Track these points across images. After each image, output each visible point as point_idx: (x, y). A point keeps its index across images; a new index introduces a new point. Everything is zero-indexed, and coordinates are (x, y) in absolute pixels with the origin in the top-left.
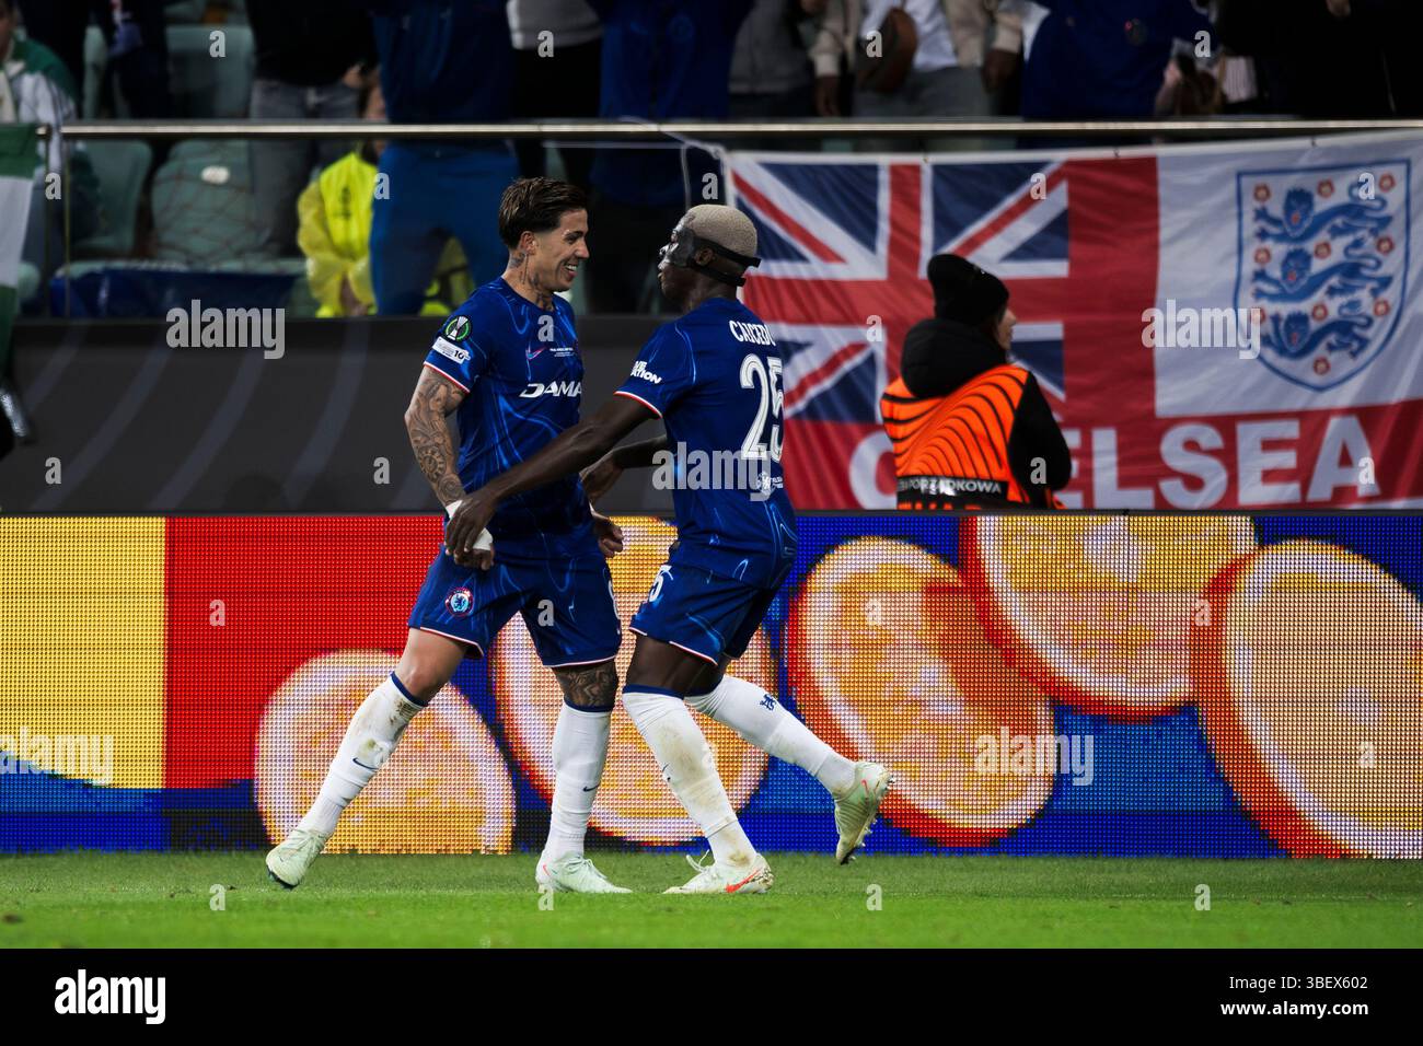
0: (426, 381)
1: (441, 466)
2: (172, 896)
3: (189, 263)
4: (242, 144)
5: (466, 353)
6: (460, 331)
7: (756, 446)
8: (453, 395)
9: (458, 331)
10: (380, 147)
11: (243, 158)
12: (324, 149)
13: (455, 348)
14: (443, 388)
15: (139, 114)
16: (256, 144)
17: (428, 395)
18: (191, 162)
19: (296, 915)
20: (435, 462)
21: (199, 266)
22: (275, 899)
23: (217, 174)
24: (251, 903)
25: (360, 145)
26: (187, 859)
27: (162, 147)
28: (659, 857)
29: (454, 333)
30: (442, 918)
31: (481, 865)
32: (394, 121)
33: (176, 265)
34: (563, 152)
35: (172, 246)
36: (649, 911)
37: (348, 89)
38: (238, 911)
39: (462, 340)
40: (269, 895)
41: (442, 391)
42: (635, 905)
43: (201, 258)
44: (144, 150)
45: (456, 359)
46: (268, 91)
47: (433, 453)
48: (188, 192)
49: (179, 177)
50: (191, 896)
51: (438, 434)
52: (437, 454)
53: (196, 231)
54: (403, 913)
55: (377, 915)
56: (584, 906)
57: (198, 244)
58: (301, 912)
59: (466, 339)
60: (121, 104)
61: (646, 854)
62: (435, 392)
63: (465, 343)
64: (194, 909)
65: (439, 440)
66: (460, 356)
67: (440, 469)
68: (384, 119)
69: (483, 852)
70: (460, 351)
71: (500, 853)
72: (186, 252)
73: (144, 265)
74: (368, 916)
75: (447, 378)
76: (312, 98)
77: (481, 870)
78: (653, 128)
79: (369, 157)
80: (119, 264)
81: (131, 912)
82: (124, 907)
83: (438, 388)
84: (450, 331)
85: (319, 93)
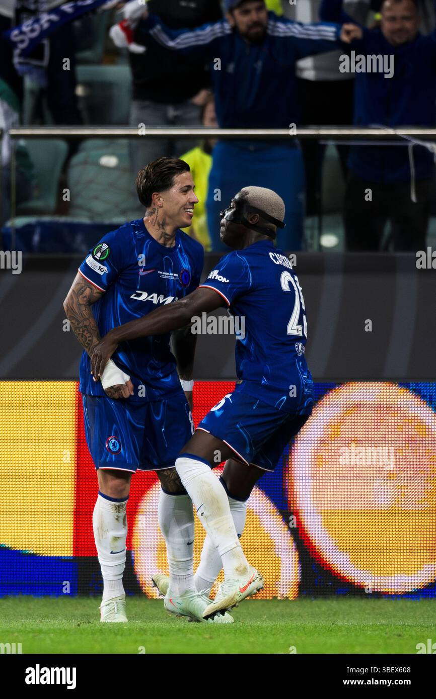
0: (78, 284)
1: (90, 339)
2: (79, 625)
3: (91, 218)
4: (125, 142)
5: (105, 268)
6: (103, 254)
7: (295, 327)
8: (94, 294)
9: (102, 253)
10: (214, 143)
11: (125, 151)
12: (179, 145)
13: (99, 265)
14: (88, 289)
15: (59, 121)
16: (134, 142)
17: (79, 292)
18: (93, 153)
19: (159, 638)
20: (86, 336)
21: (98, 220)
22: (145, 627)
23: (110, 161)
24: (129, 630)
25: (202, 142)
26: (89, 601)
27: (75, 143)
28: (393, 602)
29: (99, 254)
30: (252, 639)
31: (278, 606)
32: (223, 126)
33: (84, 219)
34: (339, 147)
35: (80, 207)
36: (387, 636)
37: (195, 106)
38: (121, 635)
39: (103, 260)
40: (140, 624)
41: (88, 291)
42: (377, 633)
43: (99, 215)
44: (63, 146)
45: (99, 272)
46: (143, 108)
47: (83, 331)
48: (90, 172)
49: (85, 163)
50: (91, 625)
51: (86, 319)
52: (86, 332)
53: (96, 198)
54: (227, 636)
55: (211, 638)
56: (345, 633)
57: (98, 206)
58: (161, 635)
59: (106, 259)
60: (48, 115)
61: (385, 599)
62: (83, 292)
63: (105, 262)
64: (93, 634)
65: (86, 323)
66: (102, 270)
67: (89, 340)
68: (216, 125)
69: (279, 598)
70: (102, 267)
71: (290, 599)
72: (89, 210)
73: (62, 219)
74: (205, 638)
75: (91, 283)
76: (171, 112)
77: (278, 610)
78: (391, 132)
79: (208, 150)
80: (46, 219)
81: (52, 635)
82: (47, 633)
83: (85, 290)
84: (97, 253)
85: (176, 109)
